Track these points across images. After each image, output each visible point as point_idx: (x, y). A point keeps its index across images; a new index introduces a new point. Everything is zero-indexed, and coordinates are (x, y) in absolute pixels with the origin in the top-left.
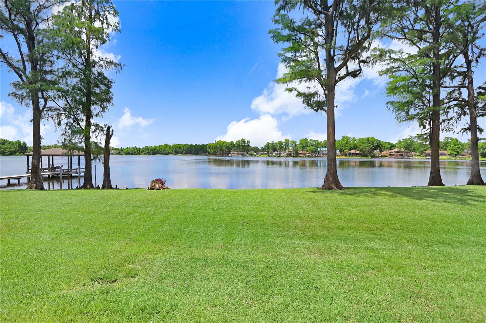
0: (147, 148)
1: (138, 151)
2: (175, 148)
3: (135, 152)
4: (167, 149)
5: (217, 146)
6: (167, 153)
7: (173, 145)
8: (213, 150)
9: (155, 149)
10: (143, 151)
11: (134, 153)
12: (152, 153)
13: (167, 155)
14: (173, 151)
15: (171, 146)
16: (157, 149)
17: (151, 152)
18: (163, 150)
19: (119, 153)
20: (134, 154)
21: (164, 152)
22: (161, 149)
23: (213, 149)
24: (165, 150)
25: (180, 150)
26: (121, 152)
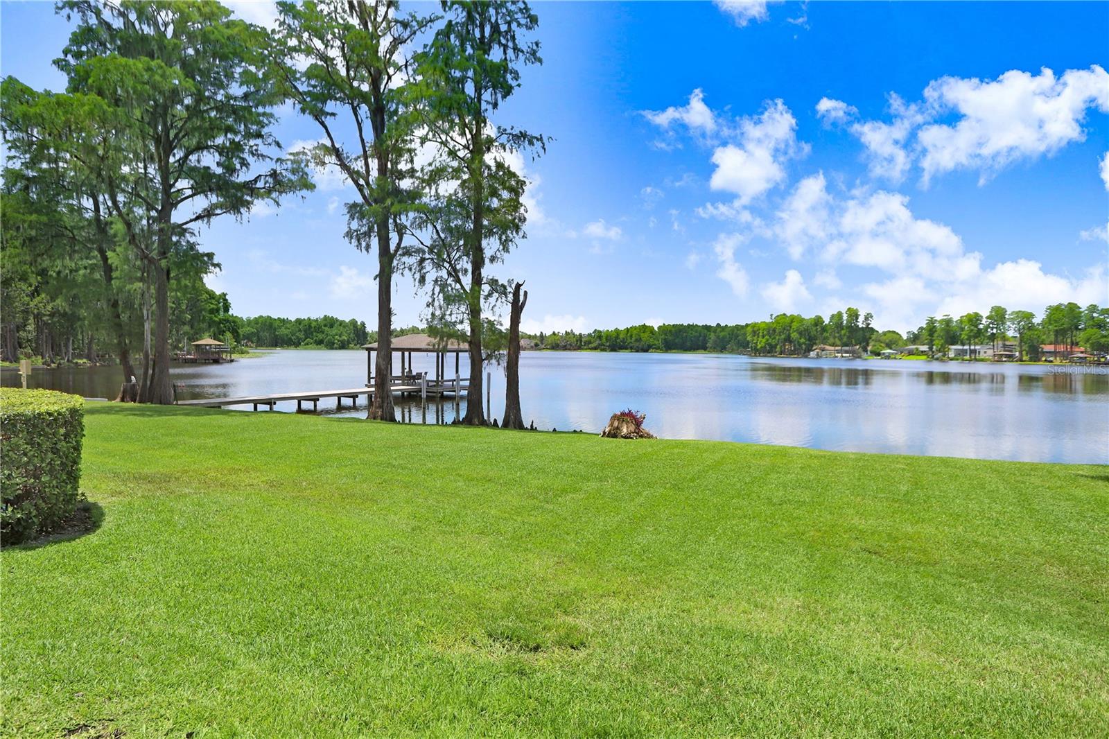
0: (598, 335)
1: (577, 341)
2: (666, 334)
3: (571, 345)
4: (645, 336)
5: (774, 330)
6: (645, 347)
7: (660, 328)
8: (764, 340)
9: (617, 337)
10: (590, 342)
11: (568, 347)
12: (609, 346)
13: (646, 351)
14: (660, 343)
15: (656, 329)
16: (621, 336)
17: (608, 344)
18: (636, 340)
19: (536, 345)
20: (570, 350)
21: (637, 344)
22: (631, 336)
23: (763, 337)
24: (639, 340)
25: (676, 341)
26: (541, 343)
